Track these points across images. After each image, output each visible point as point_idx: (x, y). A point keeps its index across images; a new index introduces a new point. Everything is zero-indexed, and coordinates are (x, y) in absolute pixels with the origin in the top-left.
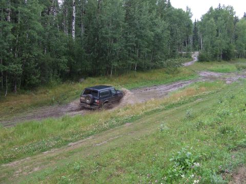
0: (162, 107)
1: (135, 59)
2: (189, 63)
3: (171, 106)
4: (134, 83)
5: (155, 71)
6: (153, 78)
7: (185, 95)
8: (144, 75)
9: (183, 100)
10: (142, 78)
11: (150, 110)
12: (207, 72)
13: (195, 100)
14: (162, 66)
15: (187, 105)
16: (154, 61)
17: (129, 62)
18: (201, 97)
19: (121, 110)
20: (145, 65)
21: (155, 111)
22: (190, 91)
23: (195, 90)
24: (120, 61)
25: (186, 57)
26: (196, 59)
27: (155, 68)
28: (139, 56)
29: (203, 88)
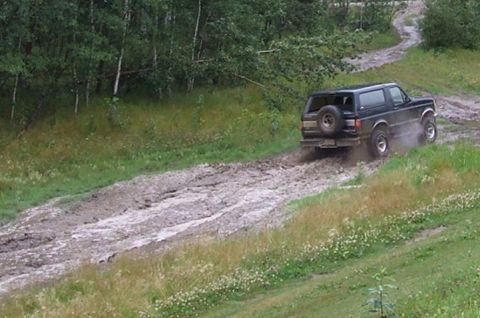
0: (248, 277)
1: (114, 40)
2: (382, 57)
3: (297, 271)
4: (109, 157)
5: (217, 94)
6: (205, 133)
7: (364, 211)
8: (157, 119)
9: (352, 239)
10: (147, 133)
11: (190, 294)
12: (466, 96)
13: (412, 234)
14: (249, 71)
15: (371, 260)
16: (210, 46)
17: (85, 52)
18: (440, 219)
19: (40, 297)
20: (163, 65)
21: (215, 298)
22: (387, 190)
23: (413, 189)
24: (35, 49)
25: (366, 27)
26: (413, 37)
27: (216, 79)
28: (134, 24)
29: (450, 177)
